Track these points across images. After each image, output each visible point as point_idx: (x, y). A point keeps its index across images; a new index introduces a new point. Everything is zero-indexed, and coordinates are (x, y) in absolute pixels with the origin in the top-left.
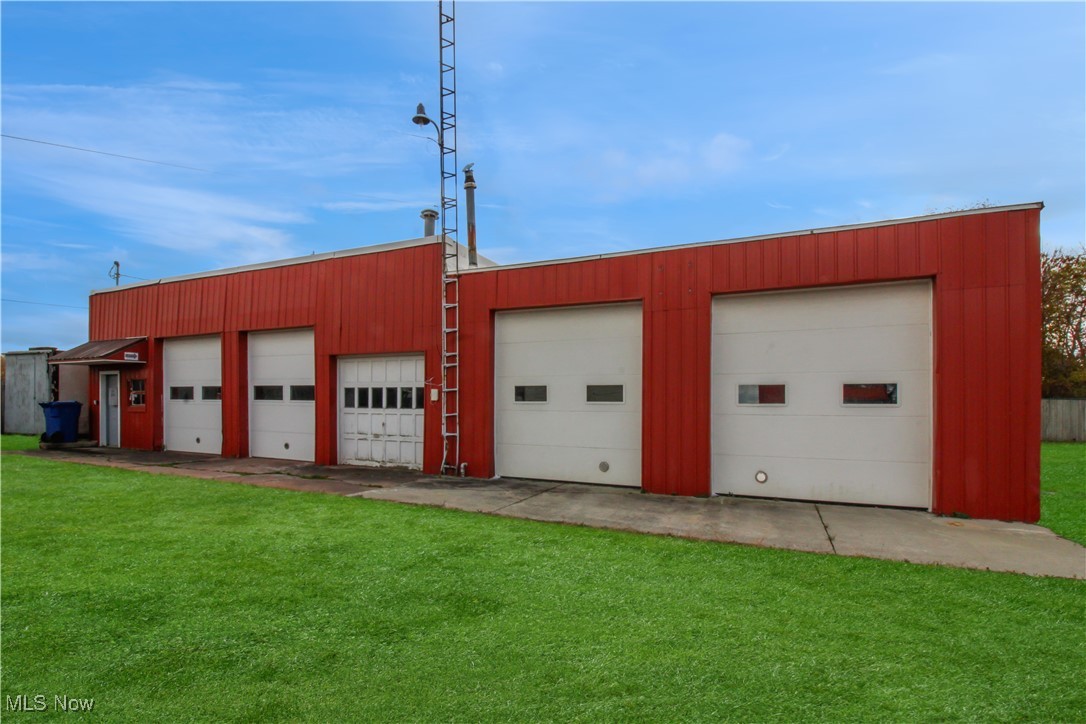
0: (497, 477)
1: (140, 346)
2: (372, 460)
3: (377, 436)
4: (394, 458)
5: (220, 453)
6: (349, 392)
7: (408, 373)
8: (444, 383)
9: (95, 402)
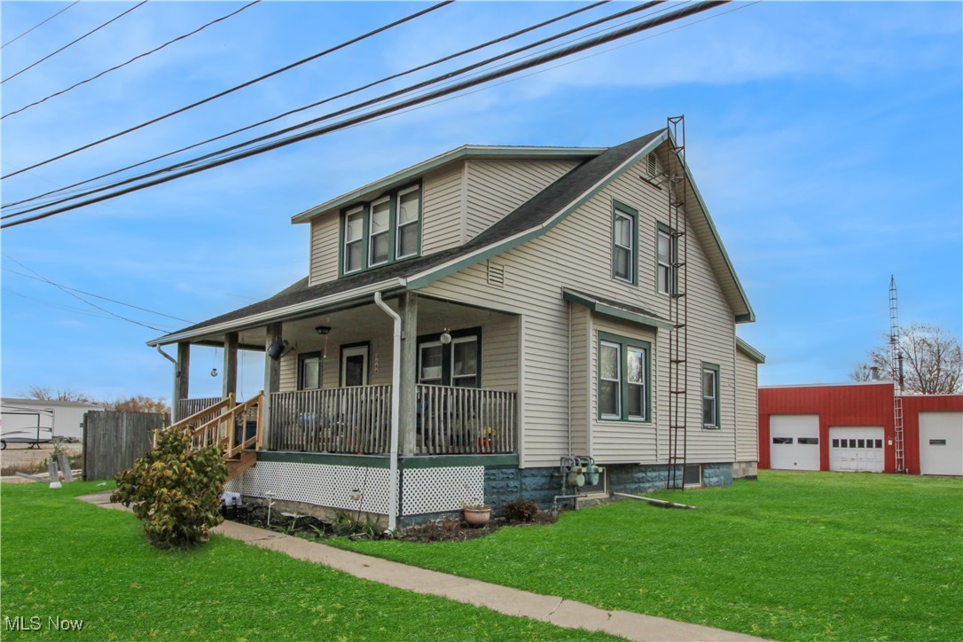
7: (877, 434)
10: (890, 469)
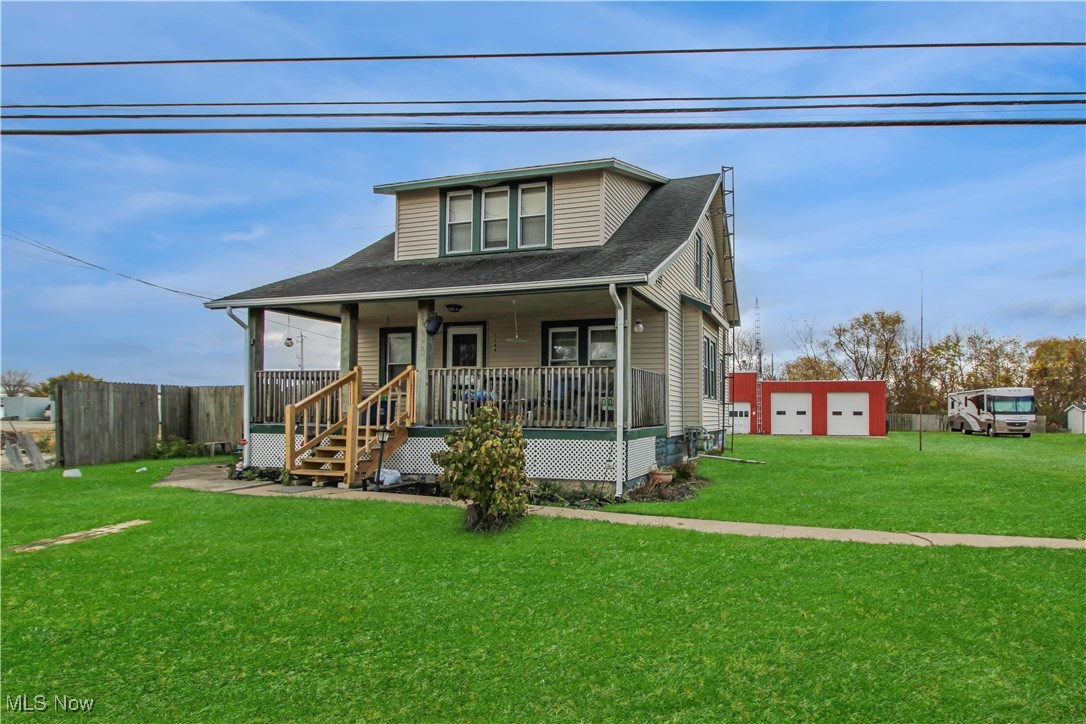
10: (753, 431)
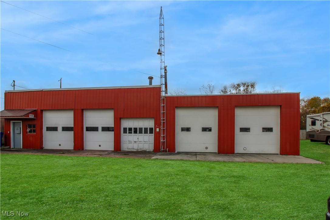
0: (176, 152)
1: (34, 112)
2: (134, 149)
3: (135, 142)
4: (142, 148)
5: (73, 149)
6: (125, 129)
8: (162, 126)
9: (9, 132)
